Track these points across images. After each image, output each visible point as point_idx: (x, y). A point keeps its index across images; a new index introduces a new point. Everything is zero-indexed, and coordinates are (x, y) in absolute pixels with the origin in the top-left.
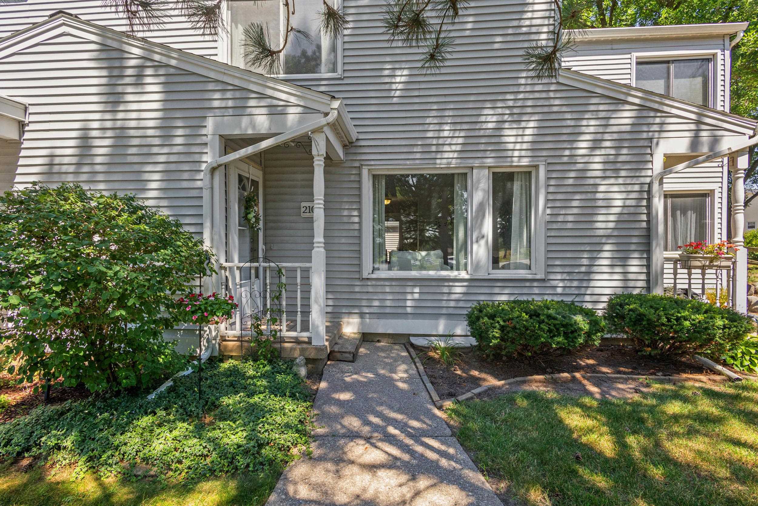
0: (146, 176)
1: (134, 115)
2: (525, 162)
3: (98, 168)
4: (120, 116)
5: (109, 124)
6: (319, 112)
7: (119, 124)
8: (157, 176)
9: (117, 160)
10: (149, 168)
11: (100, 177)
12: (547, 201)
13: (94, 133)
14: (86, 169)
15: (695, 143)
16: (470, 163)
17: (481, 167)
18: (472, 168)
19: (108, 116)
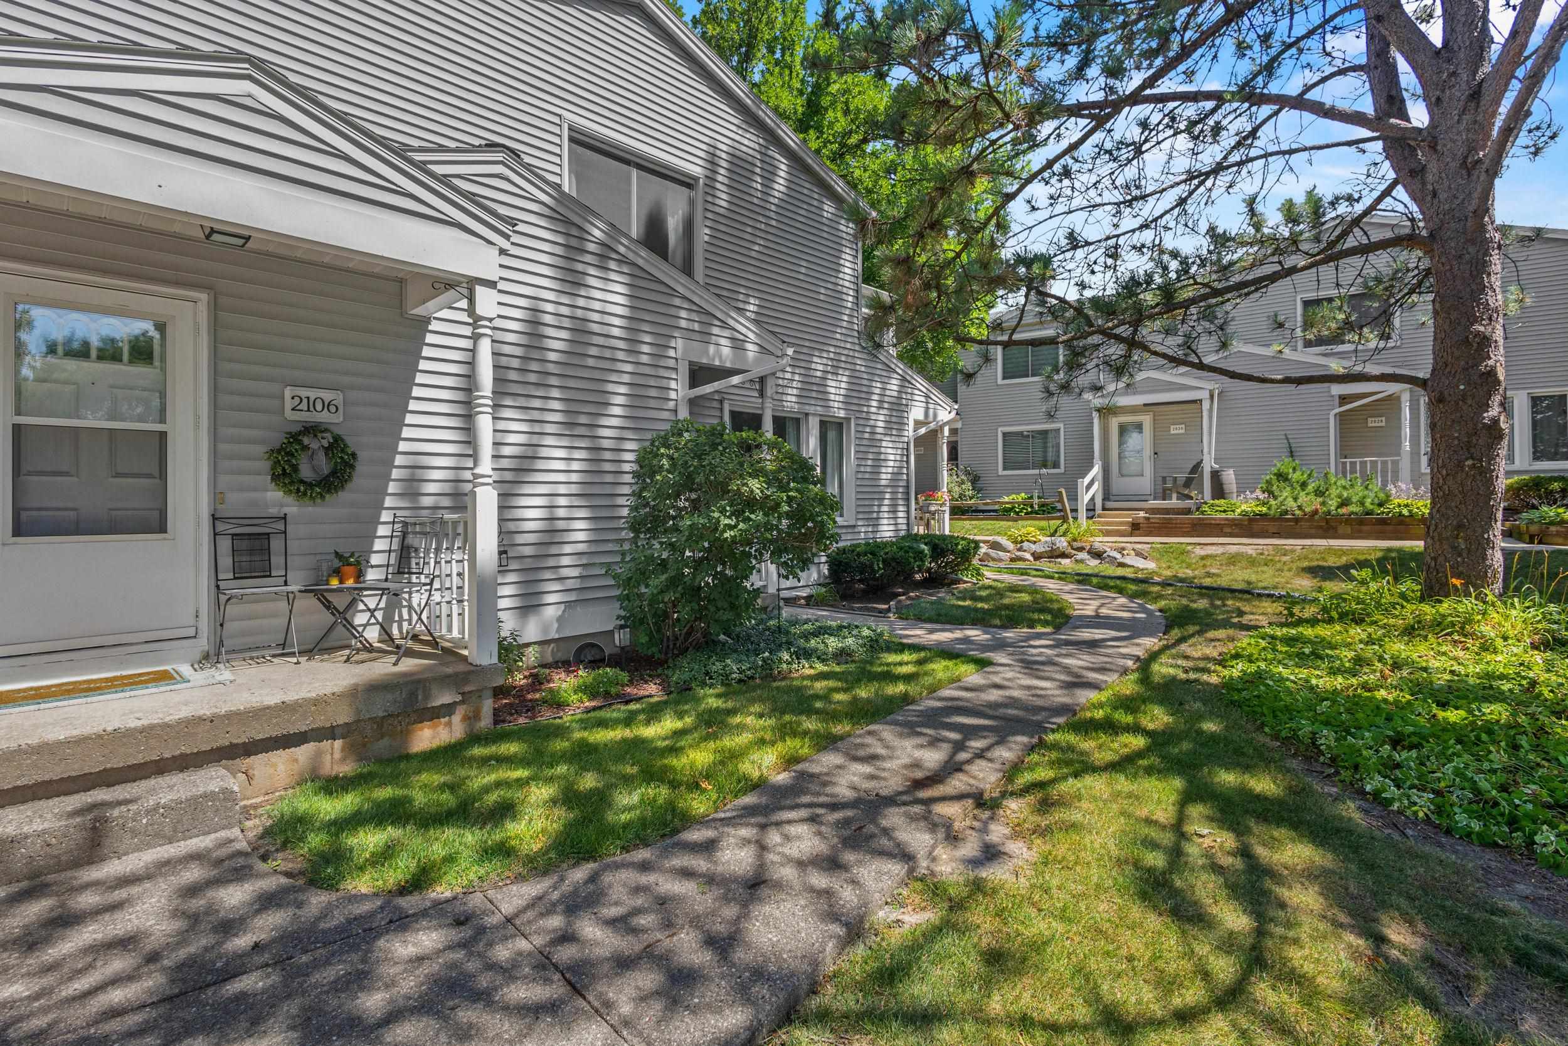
0: (611, 387)
1: (597, 306)
2: (842, 414)
3: (551, 368)
4: (581, 302)
5: (565, 310)
6: (773, 354)
7: (579, 313)
8: (623, 389)
9: (575, 360)
10: (614, 378)
11: (554, 381)
12: (857, 452)
13: (548, 319)
14: (534, 366)
15: (926, 415)
16: (808, 409)
17: (814, 415)
18: (807, 415)
19: (565, 299)
